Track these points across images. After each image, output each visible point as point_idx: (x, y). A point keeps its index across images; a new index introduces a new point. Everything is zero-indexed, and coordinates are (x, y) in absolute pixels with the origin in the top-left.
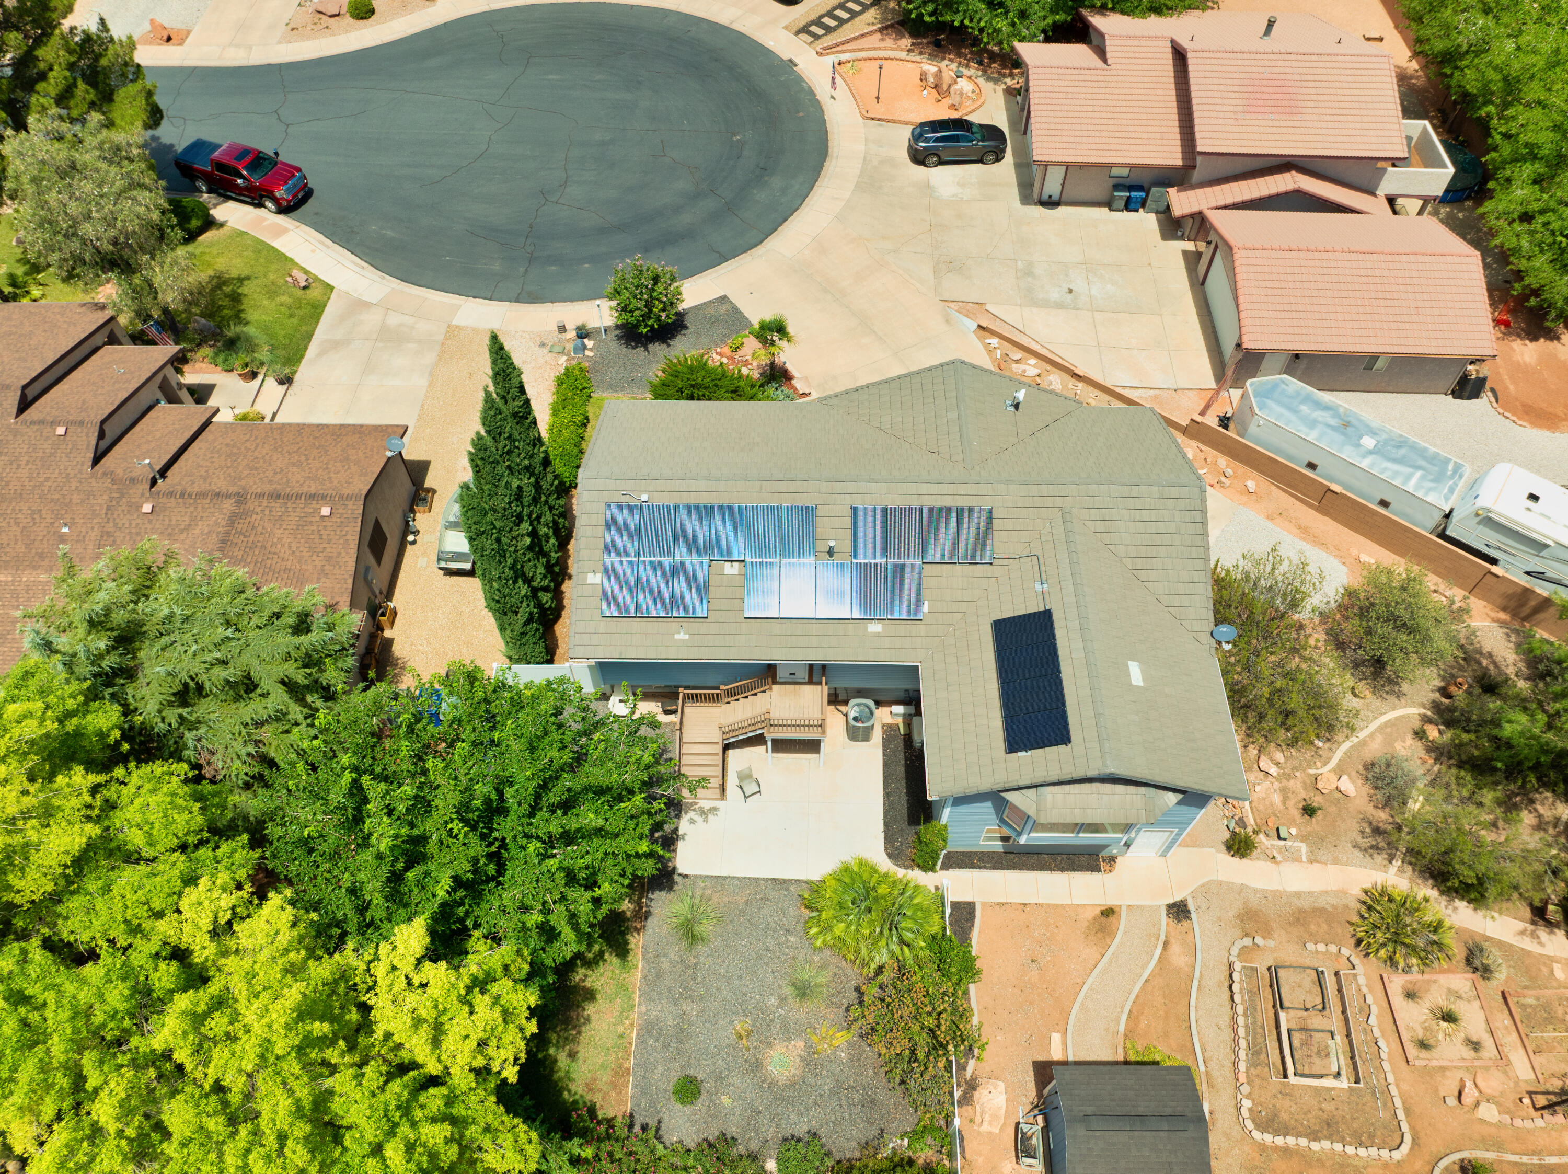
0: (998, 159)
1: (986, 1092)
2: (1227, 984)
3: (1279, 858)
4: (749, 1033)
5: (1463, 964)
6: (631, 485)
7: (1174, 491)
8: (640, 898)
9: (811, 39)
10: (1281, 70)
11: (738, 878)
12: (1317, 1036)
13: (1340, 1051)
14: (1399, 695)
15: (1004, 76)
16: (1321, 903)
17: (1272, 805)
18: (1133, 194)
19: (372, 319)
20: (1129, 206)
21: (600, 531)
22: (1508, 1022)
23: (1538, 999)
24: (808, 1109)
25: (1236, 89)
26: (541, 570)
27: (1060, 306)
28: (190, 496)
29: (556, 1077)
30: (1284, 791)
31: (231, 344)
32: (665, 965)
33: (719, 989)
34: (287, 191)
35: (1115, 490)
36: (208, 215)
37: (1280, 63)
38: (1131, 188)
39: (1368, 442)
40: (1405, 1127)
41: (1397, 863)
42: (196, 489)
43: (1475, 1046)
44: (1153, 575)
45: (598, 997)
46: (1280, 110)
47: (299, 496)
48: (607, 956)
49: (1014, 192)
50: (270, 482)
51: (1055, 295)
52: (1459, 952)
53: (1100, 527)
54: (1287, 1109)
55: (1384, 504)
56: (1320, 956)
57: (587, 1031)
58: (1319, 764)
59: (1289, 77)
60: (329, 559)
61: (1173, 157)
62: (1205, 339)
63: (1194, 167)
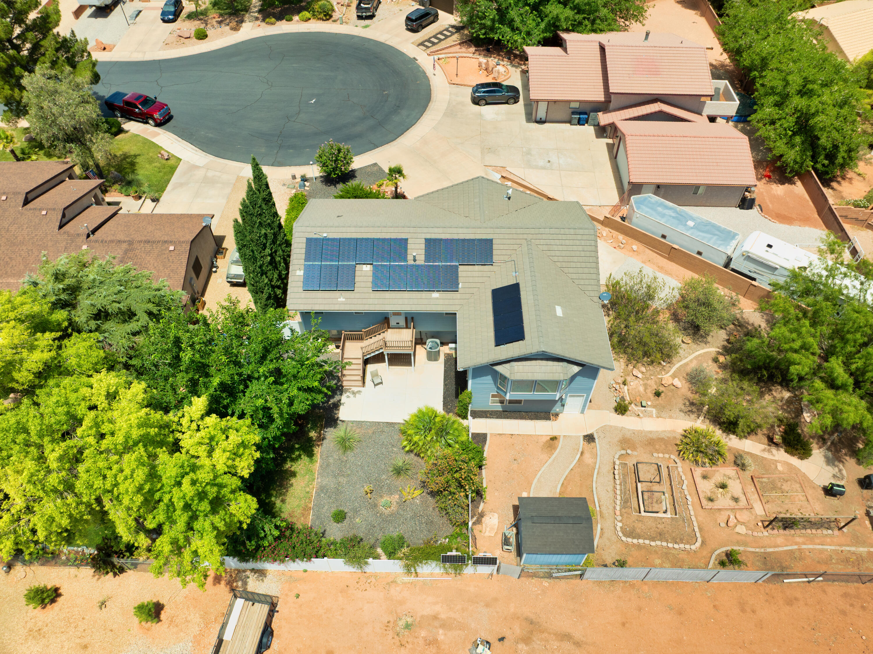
0: (516, 102)
1: (488, 518)
2: (612, 472)
3: (641, 415)
4: (371, 492)
5: (732, 464)
6: (318, 229)
7: (581, 232)
8: (320, 431)
9: (424, 48)
10: (652, 54)
11: (369, 422)
12: (656, 494)
13: (667, 501)
14: (706, 343)
15: (521, 65)
16: (662, 436)
17: (639, 391)
18: (581, 116)
19: (200, 174)
20: (580, 122)
21: (303, 251)
22: (753, 489)
23: (769, 478)
24: (399, 525)
25: (629, 63)
26: (276, 276)
27: (543, 168)
28: (106, 242)
29: (274, 510)
30: (646, 386)
31: (129, 183)
32: (331, 460)
33: (357, 471)
34: (160, 115)
35: (553, 231)
36: (120, 127)
37: (651, 51)
38: (580, 113)
39: (691, 223)
40: (698, 535)
41: (701, 418)
42: (109, 239)
43: (736, 500)
44: (571, 270)
45: (297, 475)
46: (651, 73)
47: (159, 242)
48: (302, 456)
49: (523, 117)
50: (145, 236)
51: (541, 163)
52: (730, 457)
53: (545, 248)
54: (639, 527)
55: (699, 253)
56: (660, 459)
57: (291, 490)
58: (663, 373)
59: (655, 58)
60: (172, 271)
61: (600, 97)
62: (616, 183)
63: (610, 102)
